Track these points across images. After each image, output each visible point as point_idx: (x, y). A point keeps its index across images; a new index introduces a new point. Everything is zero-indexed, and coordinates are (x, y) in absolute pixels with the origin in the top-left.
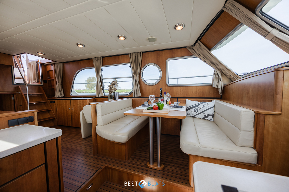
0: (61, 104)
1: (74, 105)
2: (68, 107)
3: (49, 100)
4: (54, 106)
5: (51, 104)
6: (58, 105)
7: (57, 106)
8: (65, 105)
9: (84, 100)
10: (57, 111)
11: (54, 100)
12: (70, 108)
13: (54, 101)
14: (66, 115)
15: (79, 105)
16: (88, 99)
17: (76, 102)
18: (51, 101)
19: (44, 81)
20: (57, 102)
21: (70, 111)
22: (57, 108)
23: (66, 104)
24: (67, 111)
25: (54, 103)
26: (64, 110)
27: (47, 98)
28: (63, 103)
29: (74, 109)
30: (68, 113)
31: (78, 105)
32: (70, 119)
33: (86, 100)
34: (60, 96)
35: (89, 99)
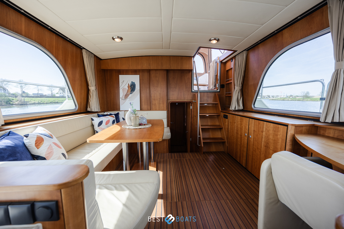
0: (235, 123)
1: (254, 131)
2: (243, 130)
3: (222, 113)
4: (227, 123)
5: (223, 118)
6: (231, 122)
7: (230, 124)
8: (239, 126)
9: (280, 126)
10: (229, 132)
11: (227, 114)
12: (246, 132)
13: (227, 116)
14: (239, 143)
15: (264, 133)
16: (292, 125)
17: (259, 124)
18: (224, 115)
19: (222, 86)
20: (230, 118)
21: (246, 138)
22: (229, 127)
23: (242, 124)
24: (242, 137)
25: (227, 118)
26: (237, 133)
27: (220, 110)
28: (238, 122)
29: (254, 139)
30: (243, 141)
31: (262, 132)
32: (245, 154)
33: (287, 125)
34: (237, 109)
35: (296, 126)
